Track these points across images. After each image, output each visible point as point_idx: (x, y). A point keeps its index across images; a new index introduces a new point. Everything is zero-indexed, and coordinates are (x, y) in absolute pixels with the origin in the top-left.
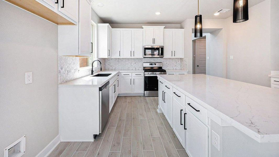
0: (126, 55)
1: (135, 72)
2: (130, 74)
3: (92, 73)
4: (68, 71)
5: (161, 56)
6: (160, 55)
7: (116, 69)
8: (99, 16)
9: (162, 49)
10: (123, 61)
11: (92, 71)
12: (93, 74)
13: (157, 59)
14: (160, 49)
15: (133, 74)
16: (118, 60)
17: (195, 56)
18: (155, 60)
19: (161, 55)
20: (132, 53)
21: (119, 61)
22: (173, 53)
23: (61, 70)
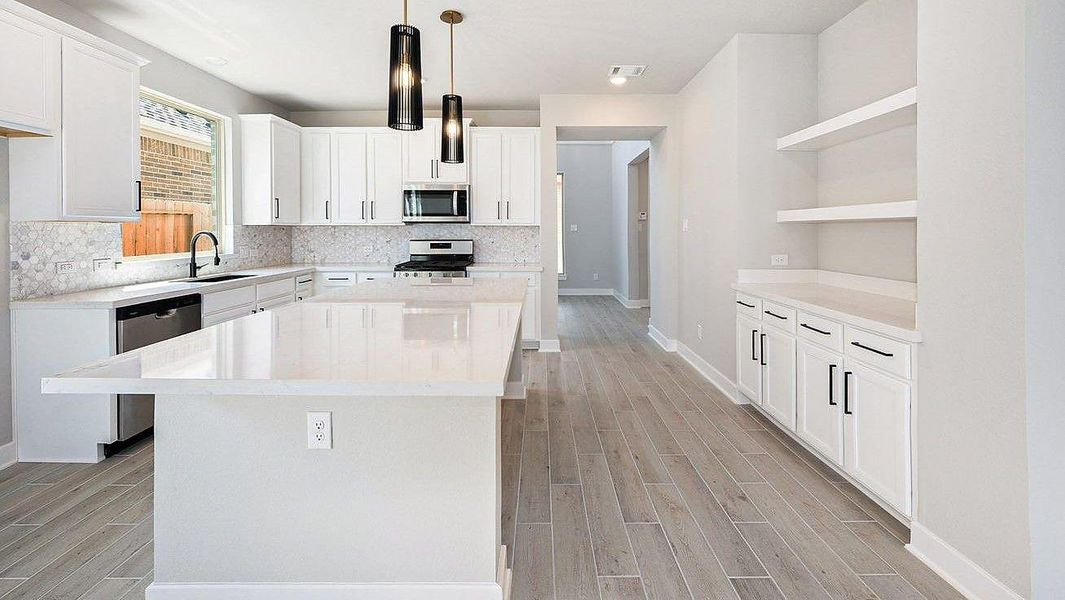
0: (347, 213)
1: (364, 272)
2: (352, 277)
3: (193, 273)
4: (59, 265)
5: (461, 218)
6: (456, 213)
7: (326, 261)
8: (247, 89)
9: (462, 195)
10: (347, 236)
11: (194, 268)
12: (195, 276)
13: (459, 230)
14: (455, 194)
15: (360, 275)
16: (333, 230)
17: (644, 217)
18: (455, 232)
19: (459, 214)
20: (368, 209)
21: (337, 234)
22: (503, 208)
23: (20, 261)
